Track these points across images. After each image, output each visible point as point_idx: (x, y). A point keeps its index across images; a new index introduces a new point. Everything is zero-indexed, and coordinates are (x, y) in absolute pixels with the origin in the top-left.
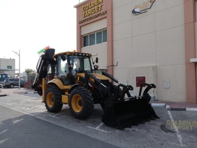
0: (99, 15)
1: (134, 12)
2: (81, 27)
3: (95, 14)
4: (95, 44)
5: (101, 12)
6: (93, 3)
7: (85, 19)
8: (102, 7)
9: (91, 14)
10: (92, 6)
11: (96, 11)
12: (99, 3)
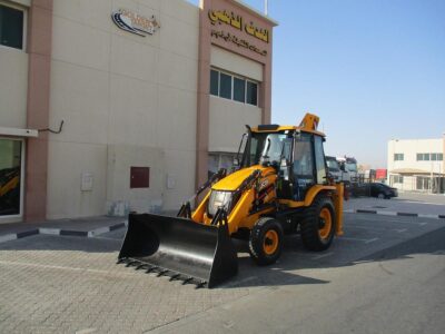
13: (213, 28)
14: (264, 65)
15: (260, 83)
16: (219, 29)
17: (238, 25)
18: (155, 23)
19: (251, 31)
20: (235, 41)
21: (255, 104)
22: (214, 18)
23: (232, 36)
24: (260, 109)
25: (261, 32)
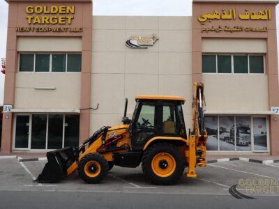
0: (65, 30)
1: (128, 43)
2: (18, 37)
3: (58, 26)
4: (48, 71)
5: (72, 27)
6: (54, 8)
7: (32, 26)
8: (73, 20)
9: (47, 22)
10: (52, 12)
11: (60, 22)
12: (68, 12)
13: (203, 27)
14: (266, 39)
15: (265, 54)
16: (209, 26)
17: (230, 17)
18: (154, 38)
19: (247, 17)
21: (263, 72)
22: (202, 20)
23: (223, 27)
24: (266, 76)
25: (259, 13)
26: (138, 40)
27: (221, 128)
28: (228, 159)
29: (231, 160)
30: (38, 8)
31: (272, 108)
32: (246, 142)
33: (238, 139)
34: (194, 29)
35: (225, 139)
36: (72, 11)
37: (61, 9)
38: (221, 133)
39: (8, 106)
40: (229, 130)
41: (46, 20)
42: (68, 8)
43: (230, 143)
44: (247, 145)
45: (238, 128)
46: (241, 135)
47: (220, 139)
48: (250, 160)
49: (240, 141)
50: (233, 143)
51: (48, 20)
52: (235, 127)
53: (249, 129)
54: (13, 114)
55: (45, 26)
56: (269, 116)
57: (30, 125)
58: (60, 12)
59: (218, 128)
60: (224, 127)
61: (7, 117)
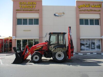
0: (33, 10)
1: (55, 15)
2: (16, 13)
5: (35, 9)
6: (29, 3)
7: (21, 9)
8: (36, 7)
9: (27, 8)
10: (28, 4)
11: (31, 8)
12: (34, 4)
13: (80, 9)
14: (100, 14)
15: (99, 19)
16: (82, 9)
17: (88, 6)
18: (63, 13)
19: (94, 6)
20: (88, 10)
21: (99, 25)
22: (79, 7)
23: (86, 10)
24: (100, 26)
25: (97, 5)
26: (58, 14)
27: (86, 43)
28: (90, 53)
29: (91, 53)
30: (23, 3)
31: (102, 36)
32: (94, 47)
33: (91, 47)
34: (76, 10)
35: (87, 47)
36: (35, 4)
37: (31, 3)
38: (86, 45)
39: (14, 37)
40: (88, 44)
41: (26, 7)
42: (34, 3)
43: (89, 48)
44: (94, 49)
45: (91, 43)
46: (92, 45)
47: (86, 47)
48: (97, 53)
49: (92, 47)
50: (90, 48)
51: (27, 7)
52: (90, 43)
53: (95, 43)
54: (16, 39)
55: (26, 9)
56: (101, 39)
57: (22, 43)
58: (31, 4)
59: (85, 43)
60: (87, 43)
61: (14, 41)
